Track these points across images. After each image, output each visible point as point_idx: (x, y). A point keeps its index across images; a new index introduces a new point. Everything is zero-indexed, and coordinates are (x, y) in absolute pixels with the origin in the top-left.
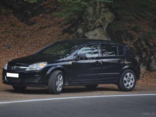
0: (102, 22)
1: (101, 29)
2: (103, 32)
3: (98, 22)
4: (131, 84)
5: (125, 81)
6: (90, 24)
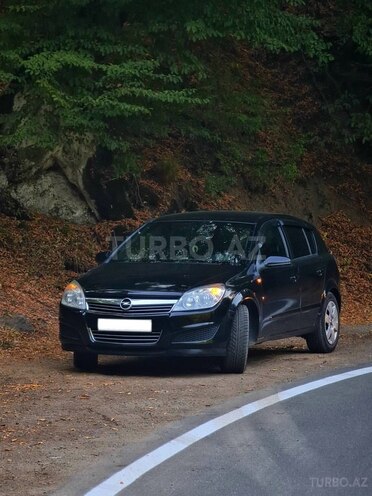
0: (63, 156)
1: (56, 178)
2: (64, 186)
3: (51, 156)
4: (335, 331)
5: (327, 324)
6: (28, 163)
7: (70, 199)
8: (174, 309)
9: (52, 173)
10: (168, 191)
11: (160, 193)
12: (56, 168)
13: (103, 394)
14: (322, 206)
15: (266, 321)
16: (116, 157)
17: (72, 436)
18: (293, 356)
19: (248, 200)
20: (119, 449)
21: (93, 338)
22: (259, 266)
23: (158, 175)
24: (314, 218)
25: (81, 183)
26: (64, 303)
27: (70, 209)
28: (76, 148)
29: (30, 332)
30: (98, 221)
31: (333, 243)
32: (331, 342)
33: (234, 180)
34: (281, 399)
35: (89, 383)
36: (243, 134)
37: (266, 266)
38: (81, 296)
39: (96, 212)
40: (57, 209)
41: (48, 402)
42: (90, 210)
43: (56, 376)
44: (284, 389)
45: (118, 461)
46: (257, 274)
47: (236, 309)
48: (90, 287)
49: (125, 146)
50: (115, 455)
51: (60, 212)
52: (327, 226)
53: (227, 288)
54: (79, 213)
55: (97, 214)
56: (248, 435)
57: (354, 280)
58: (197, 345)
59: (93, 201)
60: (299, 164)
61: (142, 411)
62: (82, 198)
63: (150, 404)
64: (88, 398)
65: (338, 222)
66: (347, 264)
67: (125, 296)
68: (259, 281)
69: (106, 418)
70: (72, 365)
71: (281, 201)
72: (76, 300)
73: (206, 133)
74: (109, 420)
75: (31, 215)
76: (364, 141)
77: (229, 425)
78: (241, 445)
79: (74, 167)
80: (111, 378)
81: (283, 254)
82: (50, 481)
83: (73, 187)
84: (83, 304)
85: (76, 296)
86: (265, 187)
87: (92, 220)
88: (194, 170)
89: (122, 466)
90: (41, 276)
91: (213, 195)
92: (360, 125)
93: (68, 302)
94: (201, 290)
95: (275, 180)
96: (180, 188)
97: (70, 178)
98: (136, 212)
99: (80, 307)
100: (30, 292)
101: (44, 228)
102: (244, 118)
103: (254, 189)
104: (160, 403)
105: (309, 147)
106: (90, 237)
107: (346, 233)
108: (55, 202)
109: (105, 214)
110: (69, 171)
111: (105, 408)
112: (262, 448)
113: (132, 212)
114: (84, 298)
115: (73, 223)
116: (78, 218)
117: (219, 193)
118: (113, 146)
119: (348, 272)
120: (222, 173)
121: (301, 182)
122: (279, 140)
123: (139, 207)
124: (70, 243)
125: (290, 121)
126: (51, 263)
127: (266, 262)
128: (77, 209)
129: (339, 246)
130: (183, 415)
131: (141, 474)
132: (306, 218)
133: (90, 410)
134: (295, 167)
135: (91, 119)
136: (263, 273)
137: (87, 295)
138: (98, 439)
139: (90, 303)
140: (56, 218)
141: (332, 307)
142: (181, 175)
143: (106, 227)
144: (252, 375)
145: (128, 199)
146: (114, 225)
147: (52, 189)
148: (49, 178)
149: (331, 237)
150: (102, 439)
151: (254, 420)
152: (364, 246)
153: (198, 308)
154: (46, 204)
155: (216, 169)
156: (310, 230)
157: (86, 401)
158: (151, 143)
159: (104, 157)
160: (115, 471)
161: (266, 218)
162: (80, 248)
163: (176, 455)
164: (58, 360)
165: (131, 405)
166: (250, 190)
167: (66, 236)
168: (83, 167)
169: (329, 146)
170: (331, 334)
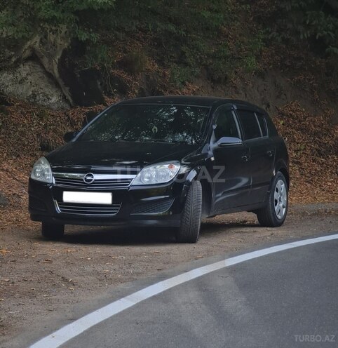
0: (40, 47)
1: (33, 67)
2: (41, 75)
3: (30, 47)
4: (283, 207)
5: (276, 201)
6: (8, 53)
7: (47, 86)
8: (133, 183)
9: (30, 63)
10: (136, 80)
11: (129, 82)
12: (34, 58)
13: (64, 259)
14: (278, 97)
15: (219, 197)
16: (88, 48)
17: (31, 294)
18: (244, 229)
19: (210, 89)
20: (72, 306)
21: (58, 209)
22: (213, 145)
23: (127, 65)
24: (271, 107)
25: (56, 71)
26: (33, 177)
27: (47, 96)
28: (52, 40)
29: (5, 205)
30: (71, 107)
31: (289, 130)
32: (279, 217)
33: (198, 71)
34: (228, 265)
35: (54, 250)
36: (208, 29)
37: (220, 145)
38: (48, 171)
39: (70, 98)
40: (34, 96)
41: (14, 266)
42: (64, 97)
43: (26, 243)
44: (231, 256)
45: (70, 315)
46: (210, 153)
47: (190, 184)
48: (57, 163)
49: (95, 37)
50: (68, 310)
51: (38, 98)
52: (283, 115)
53: (182, 164)
54: (54, 99)
55: (71, 101)
56: (193, 294)
57: (306, 164)
58: (154, 216)
59: (67, 88)
60: (258, 57)
61: (98, 273)
62: (57, 85)
63: (107, 268)
64: (50, 262)
65: (293, 111)
66: (300, 150)
67: (88, 171)
68: (213, 159)
69: (64, 280)
70: (41, 234)
71: (241, 91)
72: (44, 175)
73: (172, 28)
74: (67, 281)
75: (10, 100)
76: (317, 37)
77: (176, 286)
78: (185, 303)
79: (51, 57)
80: (75, 246)
81: (236, 135)
82: (5, 332)
83: (50, 75)
84: (50, 178)
85: (44, 172)
86: (226, 78)
87: (66, 106)
88: (161, 62)
89: (73, 320)
90: (18, 156)
91: (178, 84)
92: (314, 22)
93: (37, 176)
94: (158, 167)
95: (236, 72)
96: (148, 78)
97: (46, 66)
98: (107, 98)
99: (47, 181)
100: (7, 171)
101: (22, 113)
102: (207, 14)
103: (216, 80)
104: (116, 267)
105: (268, 43)
106: (64, 121)
107: (300, 121)
108: (33, 89)
109: (78, 101)
110: (45, 61)
111: (65, 271)
112: (203, 306)
113: (104, 98)
114: (51, 173)
115: (49, 108)
116: (53, 104)
117: (183, 83)
118: (84, 37)
119: (301, 156)
120: (186, 64)
121: (260, 75)
122: (240, 35)
123: (110, 95)
124: (45, 126)
125: (252, 19)
126: (28, 145)
127: (219, 142)
128: (52, 95)
129: (294, 133)
130: (135, 277)
131: (89, 327)
132: (264, 107)
133: (51, 272)
134: (254, 60)
135: (63, 12)
136: (216, 151)
137: (53, 170)
138: (54, 297)
139: (56, 177)
140: (33, 104)
141: (281, 185)
142: (148, 65)
143: (79, 113)
144: (204, 245)
145: (99, 87)
146: (87, 110)
147: (29, 77)
148: (27, 67)
149: (286, 124)
150: (58, 296)
151: (199, 283)
152: (316, 134)
153: (154, 182)
154: (24, 91)
155: (181, 61)
156: (261, 114)
157: (48, 265)
158: (121, 35)
159: (78, 48)
160: (66, 324)
161: (222, 102)
162: (55, 131)
163: (123, 311)
164: (29, 230)
165: (89, 268)
166: (213, 81)
167: (42, 120)
168: (58, 57)
169: (285, 41)
170: (280, 209)
